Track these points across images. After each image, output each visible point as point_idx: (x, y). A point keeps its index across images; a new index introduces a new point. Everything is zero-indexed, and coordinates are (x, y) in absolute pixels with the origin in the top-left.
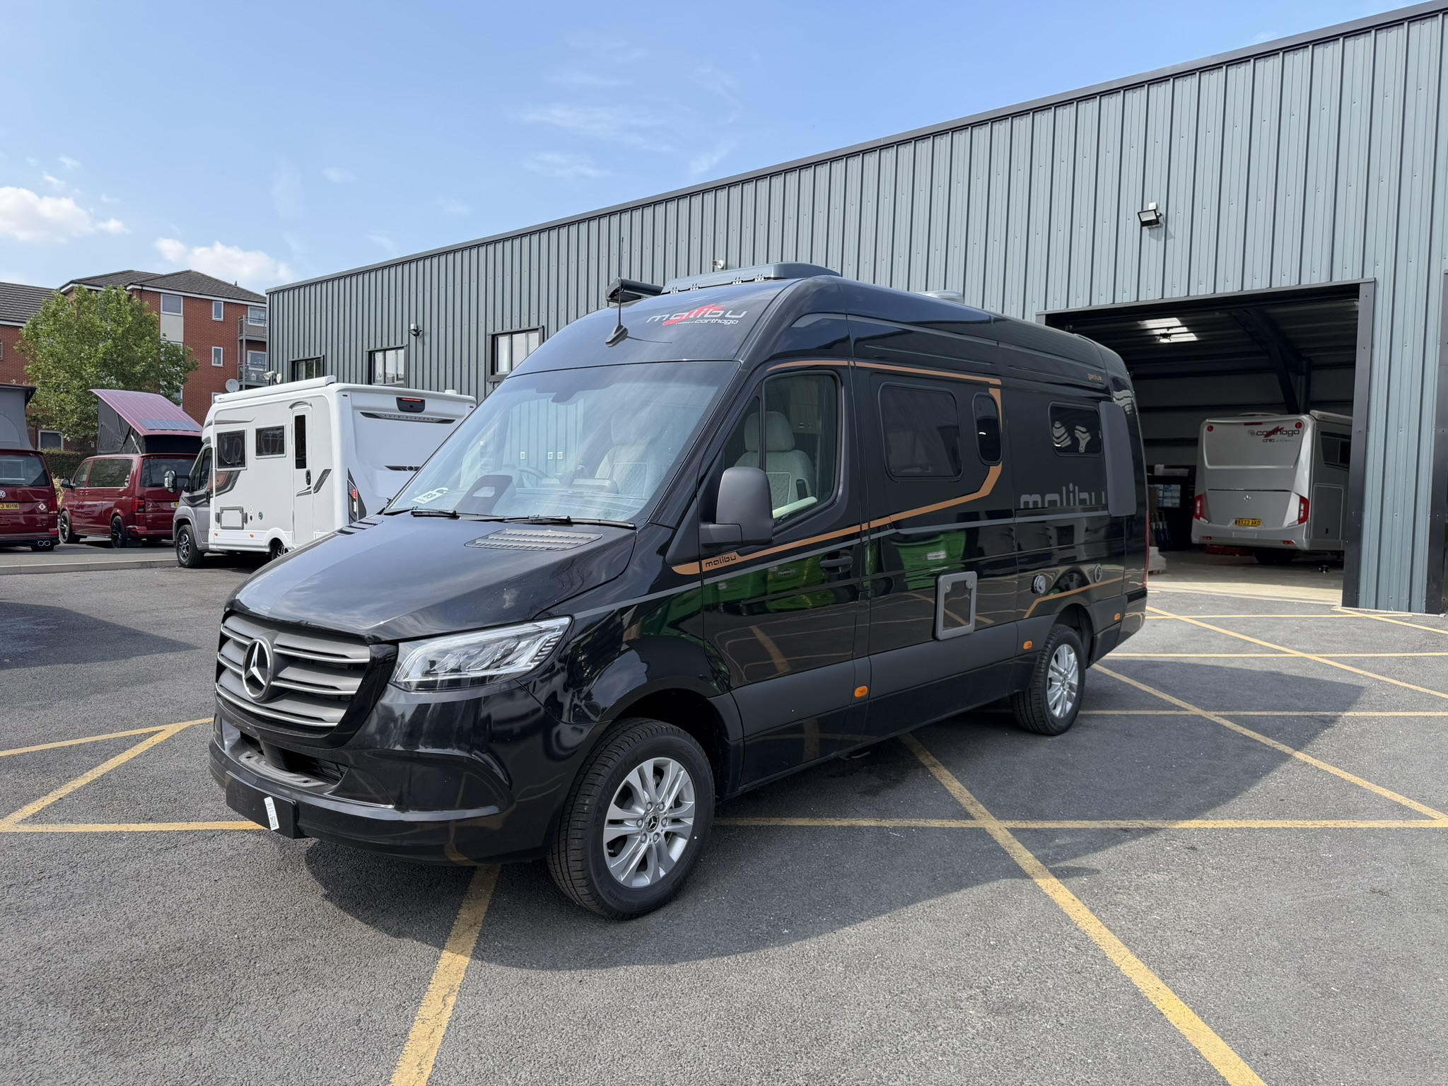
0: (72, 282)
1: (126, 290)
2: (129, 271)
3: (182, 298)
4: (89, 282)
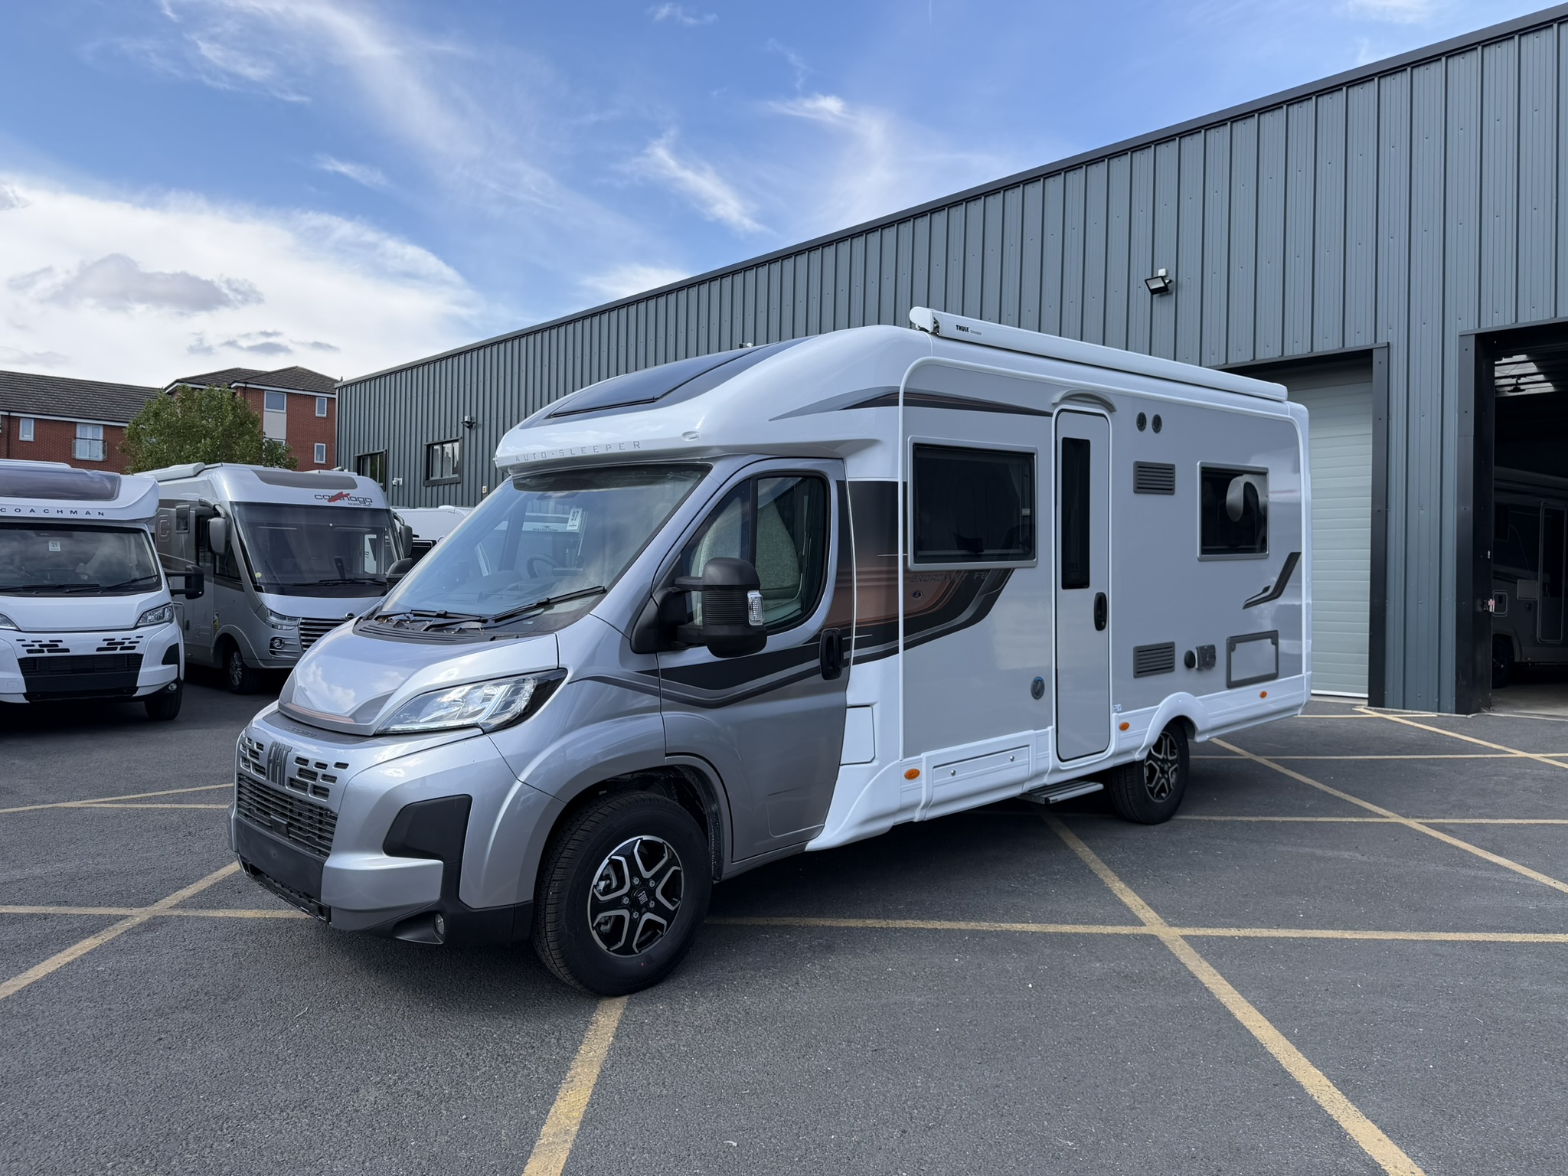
0: (177, 381)
1: (230, 388)
2: (236, 369)
3: (285, 394)
4: (194, 381)
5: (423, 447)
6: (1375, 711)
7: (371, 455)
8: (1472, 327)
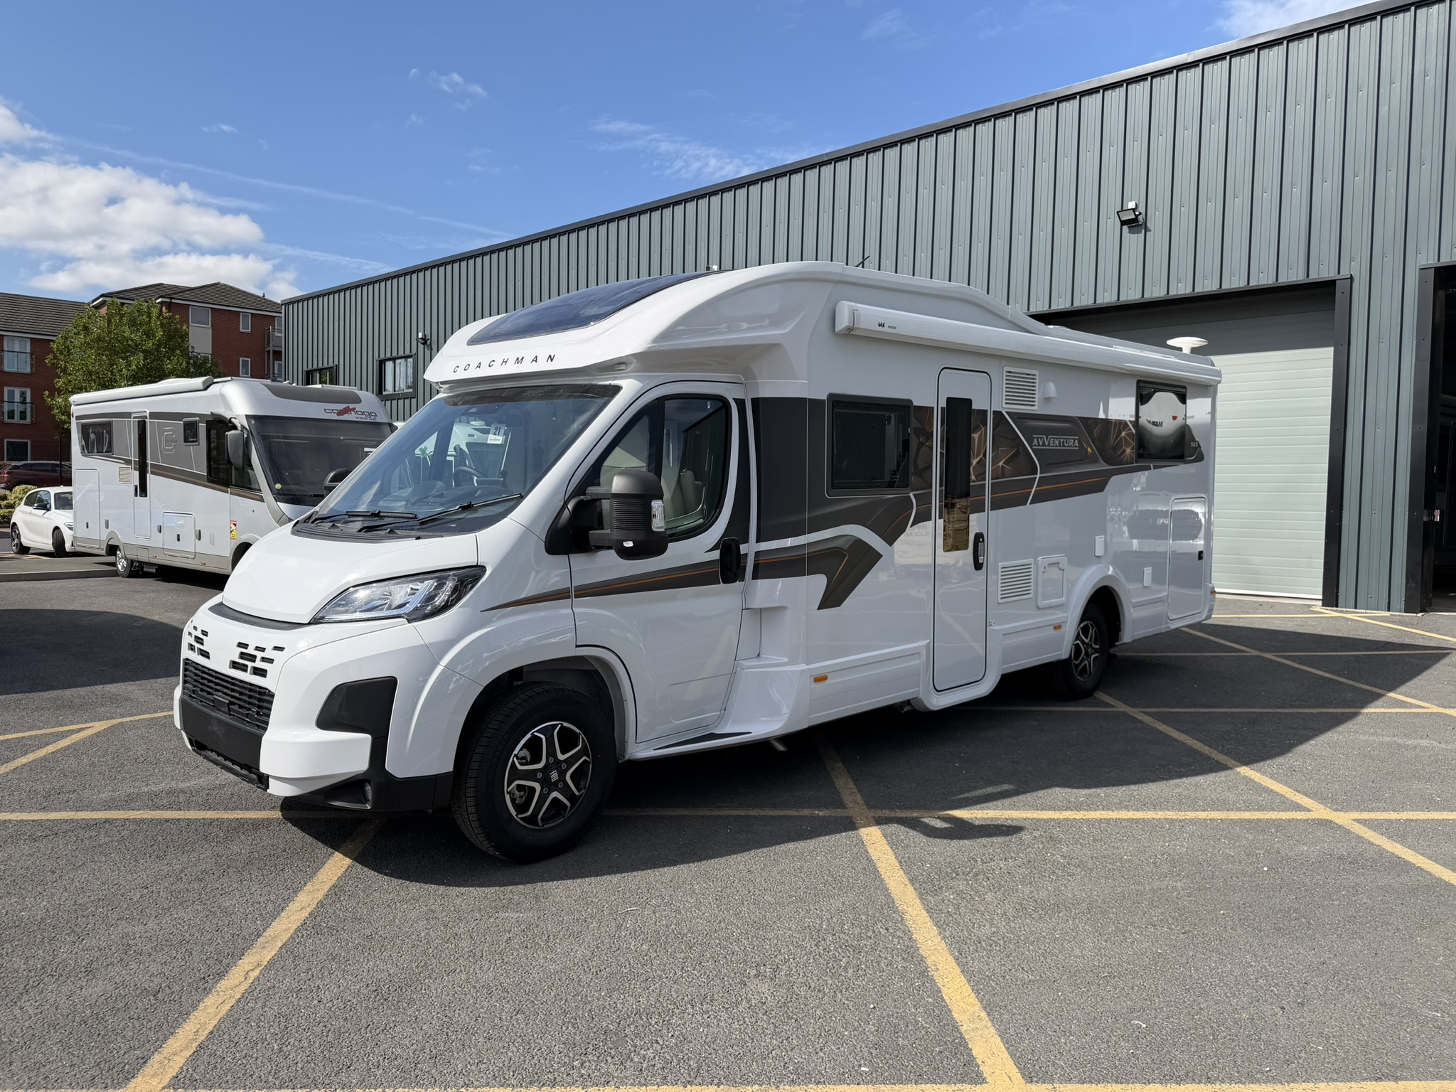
0: (102, 296)
1: (156, 303)
2: (159, 284)
3: (209, 310)
4: (121, 295)
5: (375, 362)
6: (1331, 610)
7: (320, 370)
8: (1432, 261)
